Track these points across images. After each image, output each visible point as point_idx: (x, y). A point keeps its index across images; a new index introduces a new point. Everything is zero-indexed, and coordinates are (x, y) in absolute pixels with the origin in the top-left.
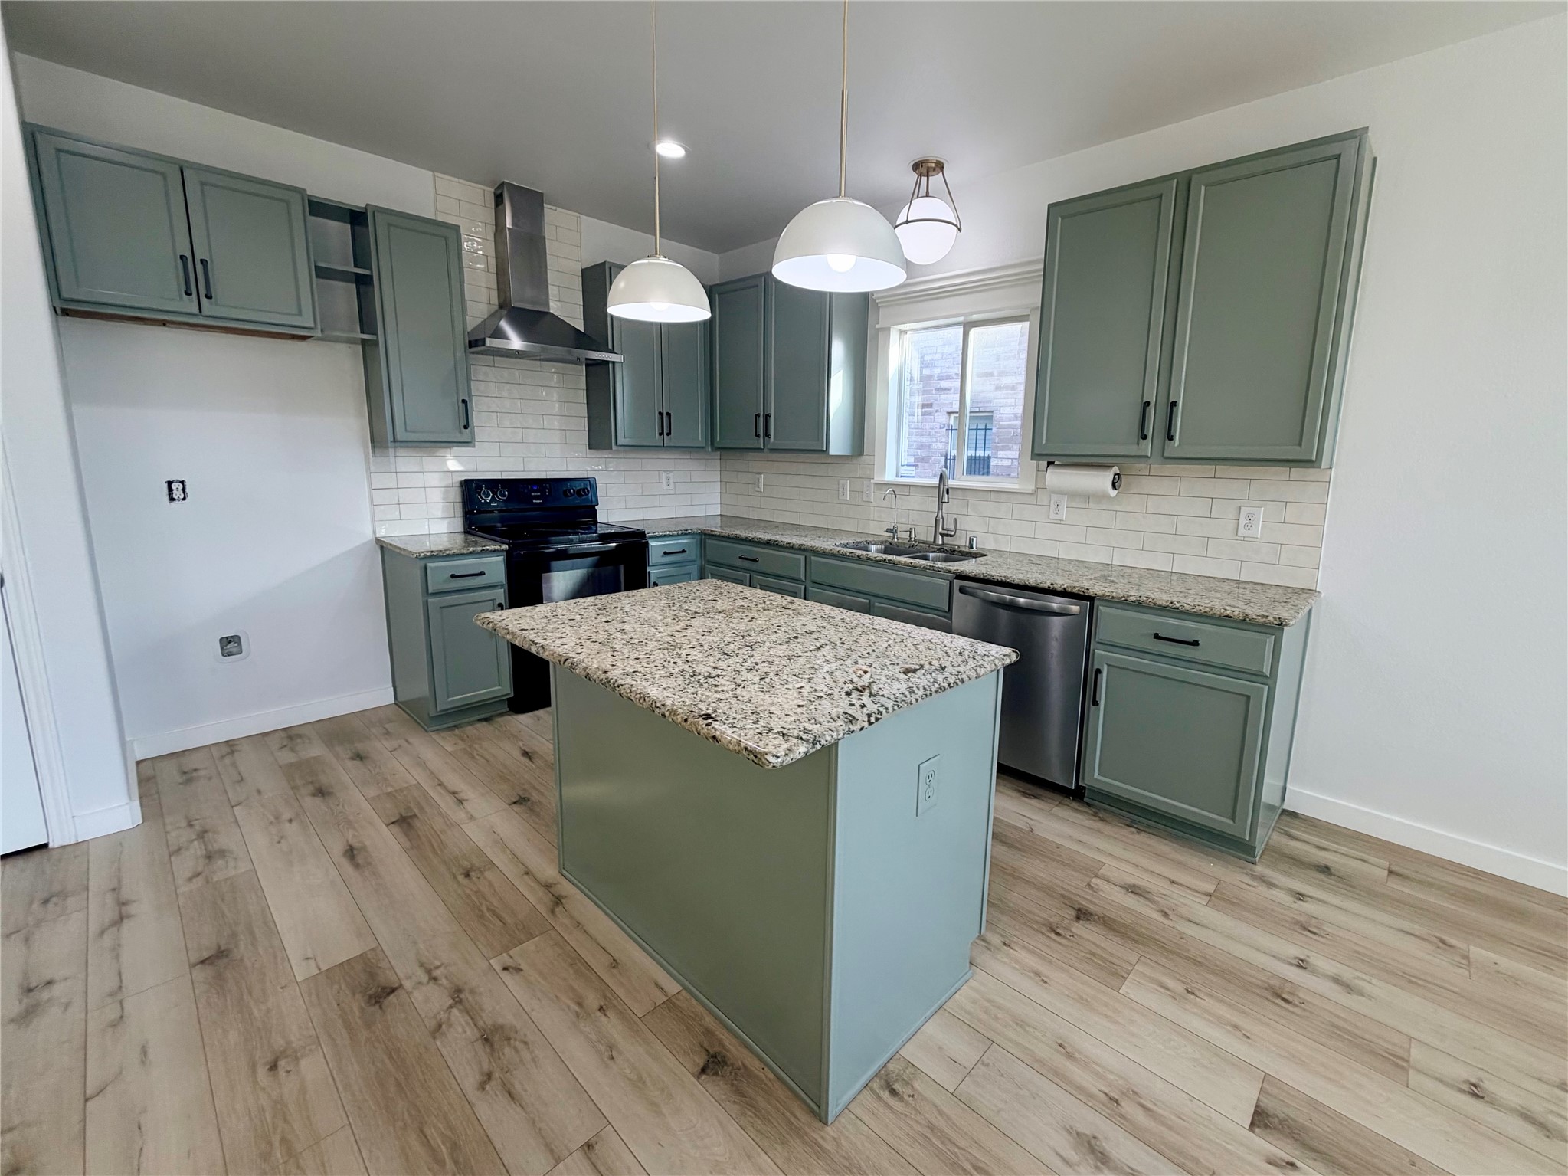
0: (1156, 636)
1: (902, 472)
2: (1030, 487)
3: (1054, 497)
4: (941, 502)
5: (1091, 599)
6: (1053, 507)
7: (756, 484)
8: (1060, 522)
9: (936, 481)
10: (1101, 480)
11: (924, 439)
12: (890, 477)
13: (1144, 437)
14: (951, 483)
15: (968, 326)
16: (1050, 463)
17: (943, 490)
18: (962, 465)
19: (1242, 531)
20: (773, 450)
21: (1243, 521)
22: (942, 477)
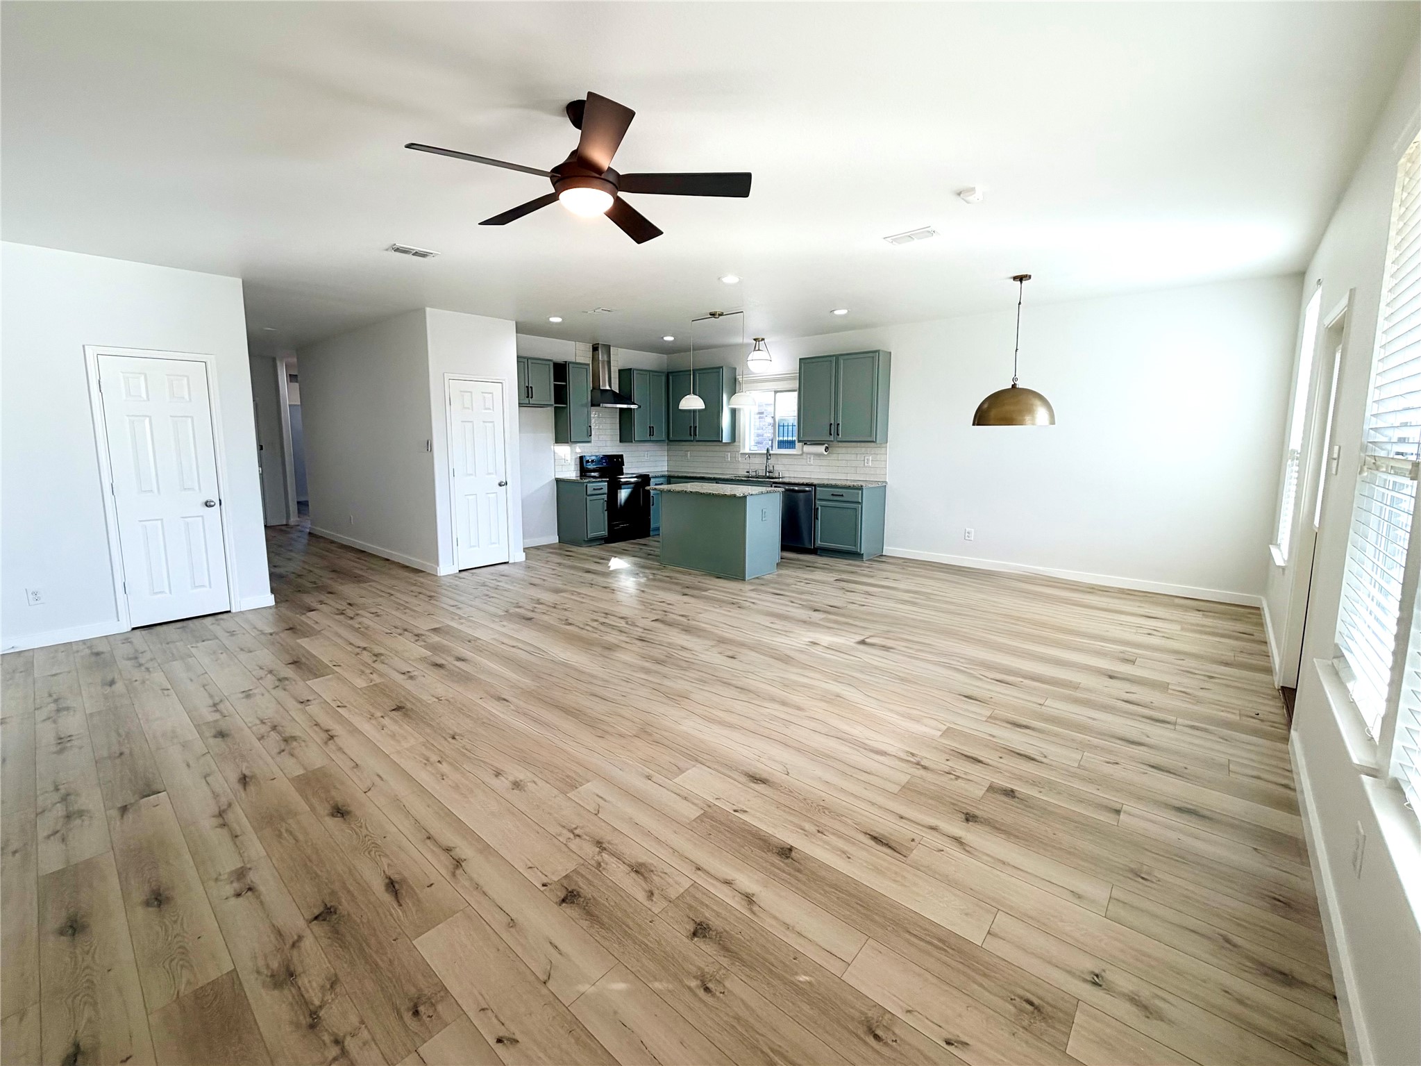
0: (833, 495)
1: (752, 449)
2: (800, 453)
3: (809, 456)
4: (768, 459)
5: (815, 486)
6: (808, 460)
7: (686, 455)
8: (811, 465)
9: (766, 452)
10: (821, 449)
11: (760, 432)
12: (747, 451)
13: (831, 434)
14: (771, 452)
15: (776, 392)
16: (805, 444)
17: (768, 455)
18: (776, 445)
19: (866, 464)
20: (697, 441)
21: (866, 461)
22: (768, 450)
